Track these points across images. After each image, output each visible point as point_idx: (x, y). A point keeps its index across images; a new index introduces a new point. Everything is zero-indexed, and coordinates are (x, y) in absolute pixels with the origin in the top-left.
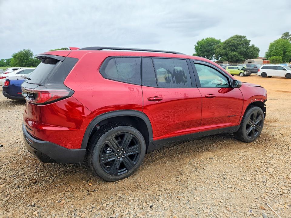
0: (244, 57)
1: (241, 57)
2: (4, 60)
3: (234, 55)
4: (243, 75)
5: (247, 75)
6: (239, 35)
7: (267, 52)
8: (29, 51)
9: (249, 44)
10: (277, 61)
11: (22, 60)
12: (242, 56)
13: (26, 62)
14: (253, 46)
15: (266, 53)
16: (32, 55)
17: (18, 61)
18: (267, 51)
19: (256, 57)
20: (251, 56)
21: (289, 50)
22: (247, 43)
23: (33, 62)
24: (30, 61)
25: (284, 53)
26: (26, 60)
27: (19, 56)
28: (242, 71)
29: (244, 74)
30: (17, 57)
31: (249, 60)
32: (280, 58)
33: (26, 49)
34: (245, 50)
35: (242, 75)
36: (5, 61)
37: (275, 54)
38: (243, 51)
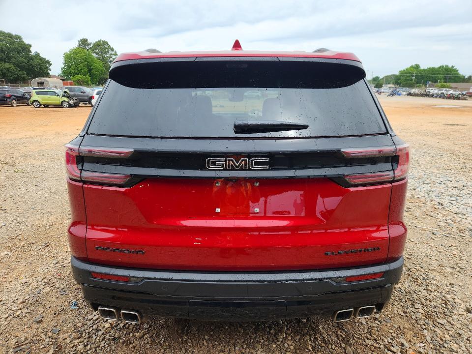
0: (26, 74)
1: (21, 73)
3: (8, 69)
4: (68, 106)
5: (75, 105)
6: (6, 32)
7: (64, 68)
9: (30, 52)
10: (83, 82)
12: (24, 72)
14: (37, 55)
15: (62, 69)
18: (63, 66)
19: (48, 75)
20: (39, 73)
21: (95, 67)
22: (26, 48)
25: (90, 70)
28: (66, 99)
29: (70, 104)
31: (38, 80)
32: (87, 78)
34: (26, 61)
35: (66, 105)
37: (76, 71)
38: (23, 62)
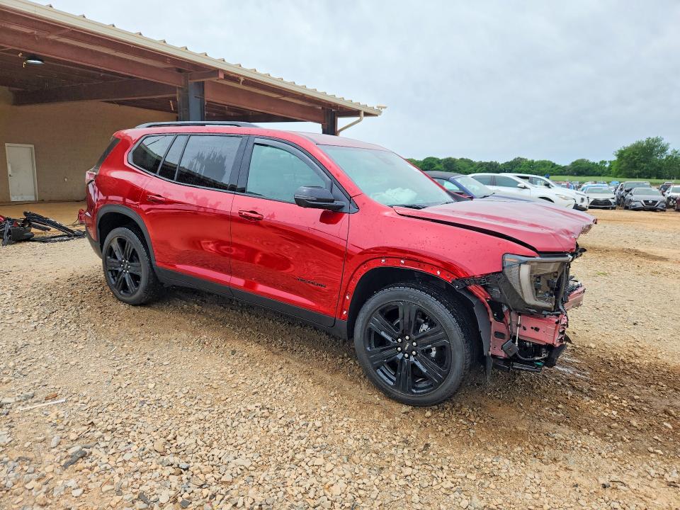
2: (605, 162)
8: (657, 140)
11: (635, 163)
13: (643, 168)
16: (664, 150)
17: (625, 165)
23: (660, 169)
24: (653, 165)
26: (644, 162)
27: (629, 155)
30: (625, 155)
33: (653, 136)
36: (607, 166)
